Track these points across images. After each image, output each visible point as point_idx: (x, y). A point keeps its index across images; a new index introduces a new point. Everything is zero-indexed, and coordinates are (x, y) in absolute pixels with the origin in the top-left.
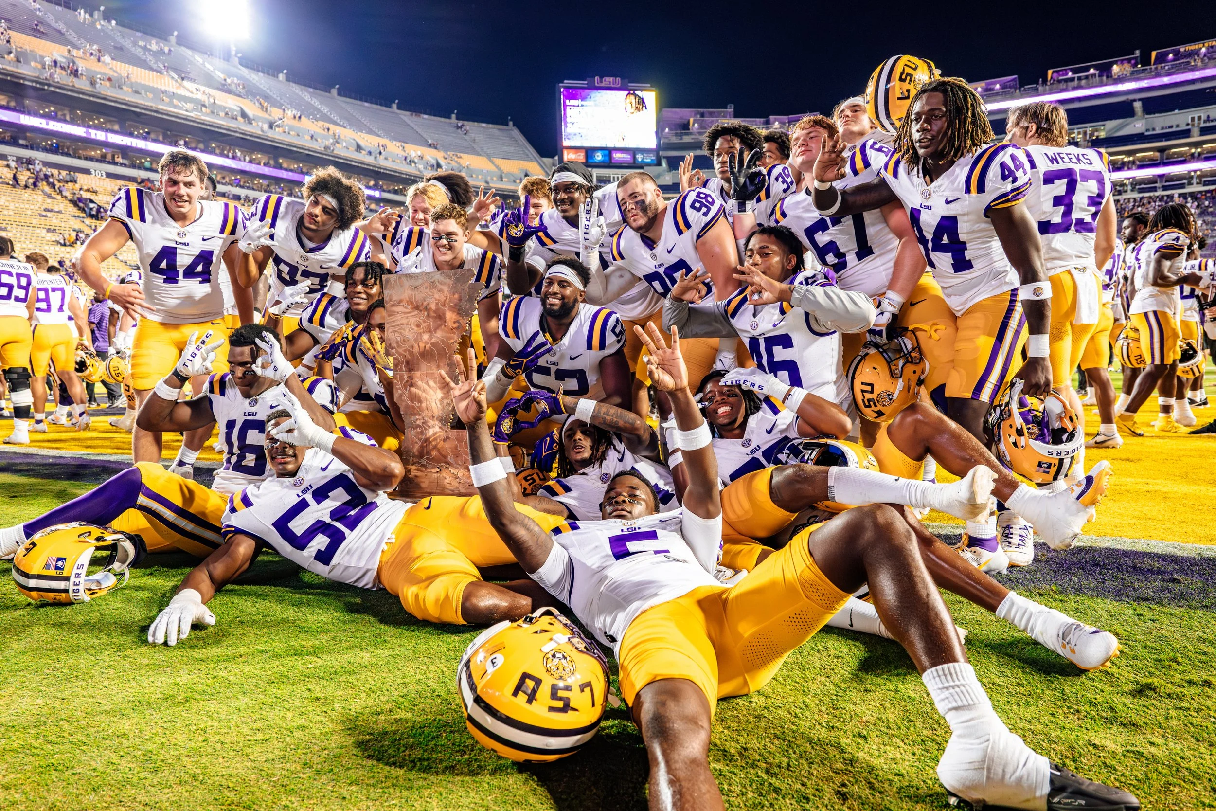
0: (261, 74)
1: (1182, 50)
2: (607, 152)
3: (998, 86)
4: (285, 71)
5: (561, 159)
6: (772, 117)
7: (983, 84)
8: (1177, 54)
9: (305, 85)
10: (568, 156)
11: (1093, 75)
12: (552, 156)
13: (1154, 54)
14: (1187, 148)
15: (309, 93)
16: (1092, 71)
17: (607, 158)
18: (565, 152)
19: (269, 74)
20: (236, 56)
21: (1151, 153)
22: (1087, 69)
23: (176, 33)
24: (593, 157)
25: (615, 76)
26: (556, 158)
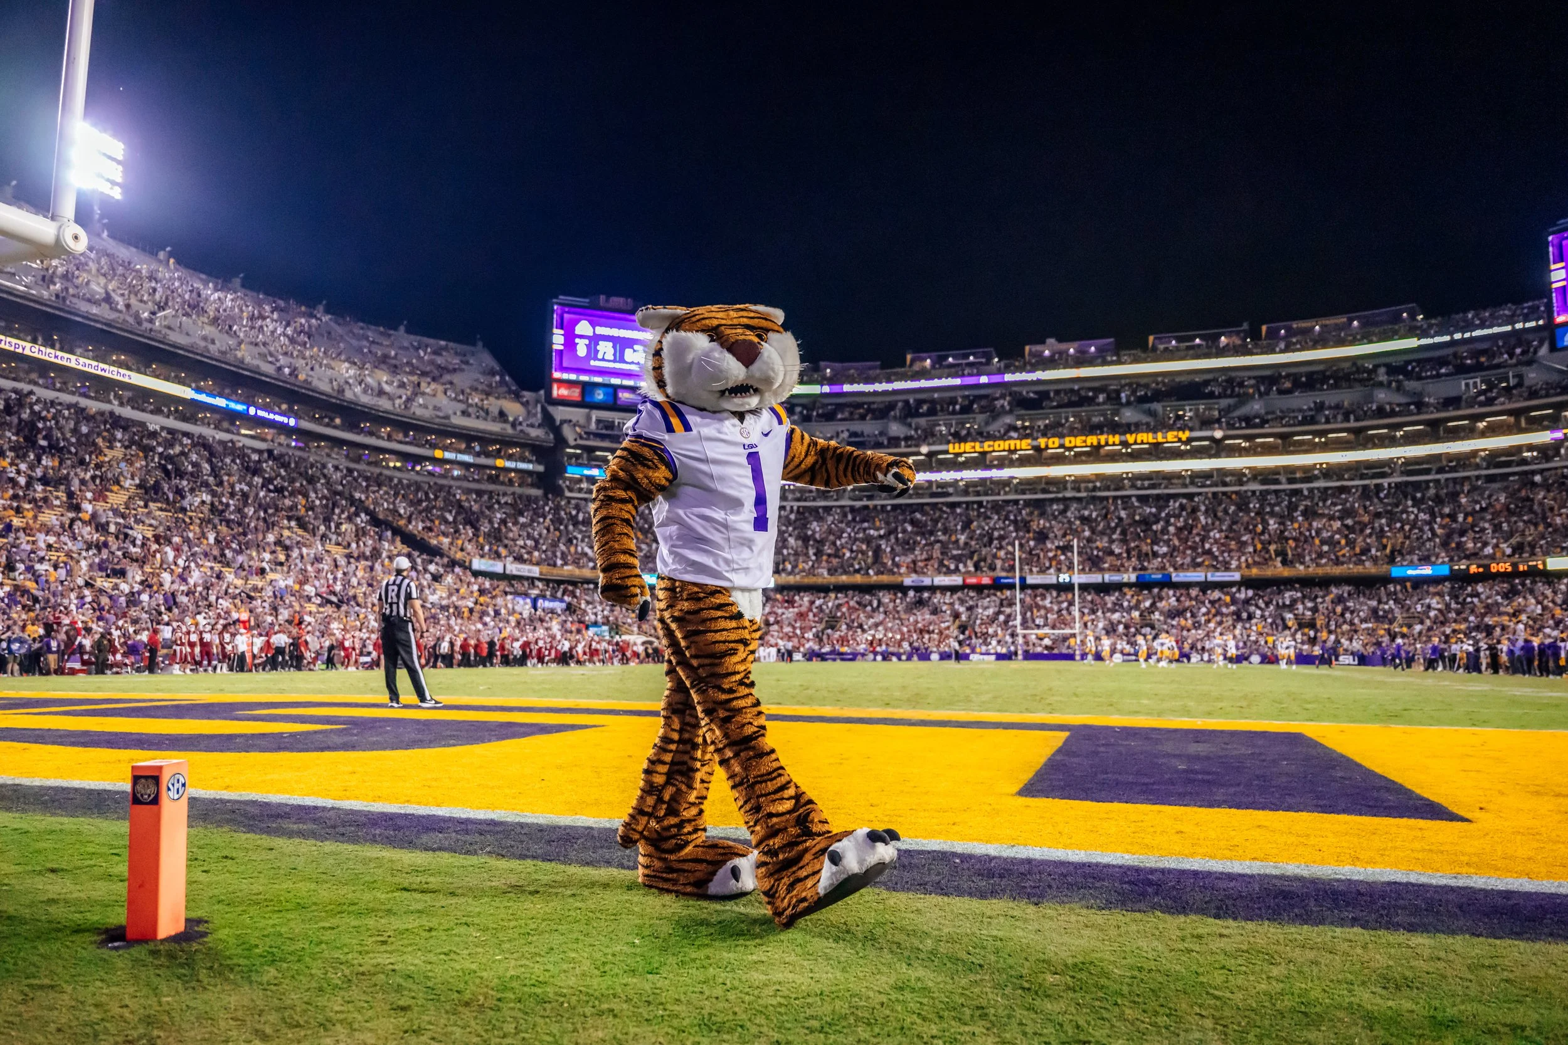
0: (134, 250)
1: (1295, 326)
2: (610, 390)
3: (1093, 349)
4: (168, 249)
5: (549, 393)
6: (822, 364)
7: (1076, 344)
8: (1289, 329)
9: (195, 269)
10: (557, 392)
11: (1199, 346)
12: (535, 389)
13: (1264, 328)
14: (1310, 437)
15: (201, 280)
16: (1198, 341)
17: (611, 399)
18: (555, 387)
19: (144, 250)
20: (100, 220)
21: (1271, 440)
22: (1193, 338)
23: (14, 183)
24: (592, 393)
25: (627, 296)
26: (542, 392)
